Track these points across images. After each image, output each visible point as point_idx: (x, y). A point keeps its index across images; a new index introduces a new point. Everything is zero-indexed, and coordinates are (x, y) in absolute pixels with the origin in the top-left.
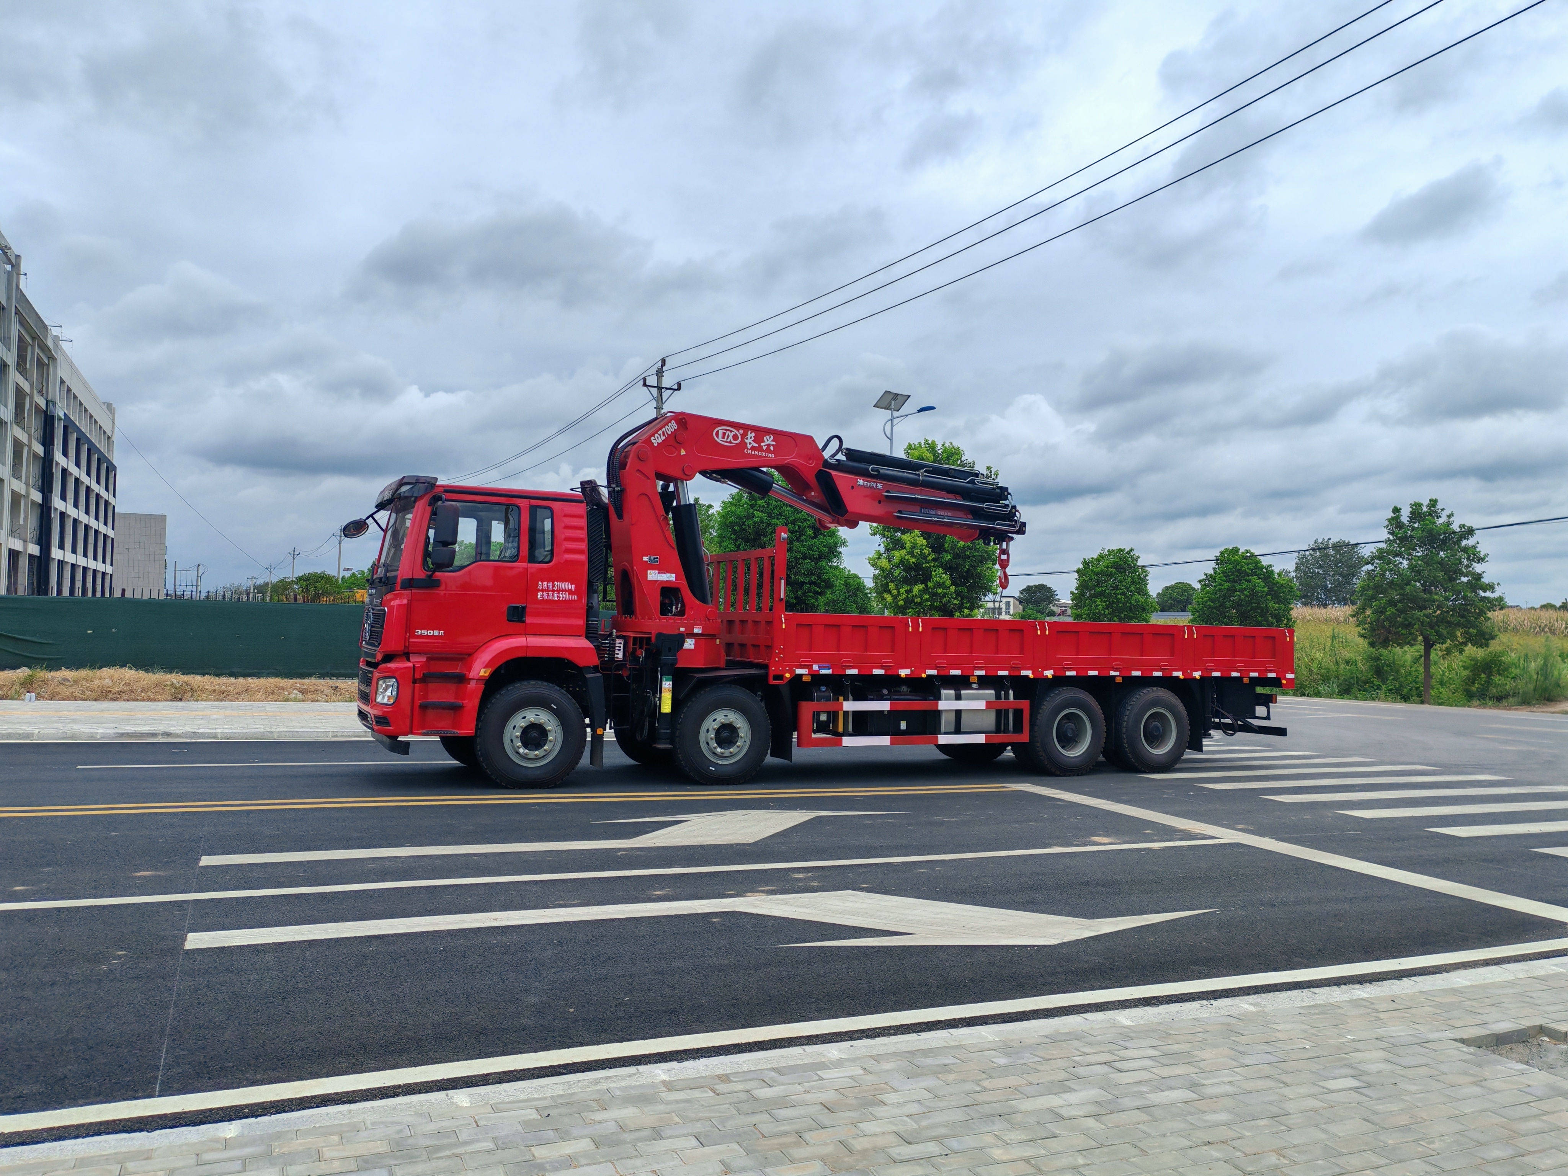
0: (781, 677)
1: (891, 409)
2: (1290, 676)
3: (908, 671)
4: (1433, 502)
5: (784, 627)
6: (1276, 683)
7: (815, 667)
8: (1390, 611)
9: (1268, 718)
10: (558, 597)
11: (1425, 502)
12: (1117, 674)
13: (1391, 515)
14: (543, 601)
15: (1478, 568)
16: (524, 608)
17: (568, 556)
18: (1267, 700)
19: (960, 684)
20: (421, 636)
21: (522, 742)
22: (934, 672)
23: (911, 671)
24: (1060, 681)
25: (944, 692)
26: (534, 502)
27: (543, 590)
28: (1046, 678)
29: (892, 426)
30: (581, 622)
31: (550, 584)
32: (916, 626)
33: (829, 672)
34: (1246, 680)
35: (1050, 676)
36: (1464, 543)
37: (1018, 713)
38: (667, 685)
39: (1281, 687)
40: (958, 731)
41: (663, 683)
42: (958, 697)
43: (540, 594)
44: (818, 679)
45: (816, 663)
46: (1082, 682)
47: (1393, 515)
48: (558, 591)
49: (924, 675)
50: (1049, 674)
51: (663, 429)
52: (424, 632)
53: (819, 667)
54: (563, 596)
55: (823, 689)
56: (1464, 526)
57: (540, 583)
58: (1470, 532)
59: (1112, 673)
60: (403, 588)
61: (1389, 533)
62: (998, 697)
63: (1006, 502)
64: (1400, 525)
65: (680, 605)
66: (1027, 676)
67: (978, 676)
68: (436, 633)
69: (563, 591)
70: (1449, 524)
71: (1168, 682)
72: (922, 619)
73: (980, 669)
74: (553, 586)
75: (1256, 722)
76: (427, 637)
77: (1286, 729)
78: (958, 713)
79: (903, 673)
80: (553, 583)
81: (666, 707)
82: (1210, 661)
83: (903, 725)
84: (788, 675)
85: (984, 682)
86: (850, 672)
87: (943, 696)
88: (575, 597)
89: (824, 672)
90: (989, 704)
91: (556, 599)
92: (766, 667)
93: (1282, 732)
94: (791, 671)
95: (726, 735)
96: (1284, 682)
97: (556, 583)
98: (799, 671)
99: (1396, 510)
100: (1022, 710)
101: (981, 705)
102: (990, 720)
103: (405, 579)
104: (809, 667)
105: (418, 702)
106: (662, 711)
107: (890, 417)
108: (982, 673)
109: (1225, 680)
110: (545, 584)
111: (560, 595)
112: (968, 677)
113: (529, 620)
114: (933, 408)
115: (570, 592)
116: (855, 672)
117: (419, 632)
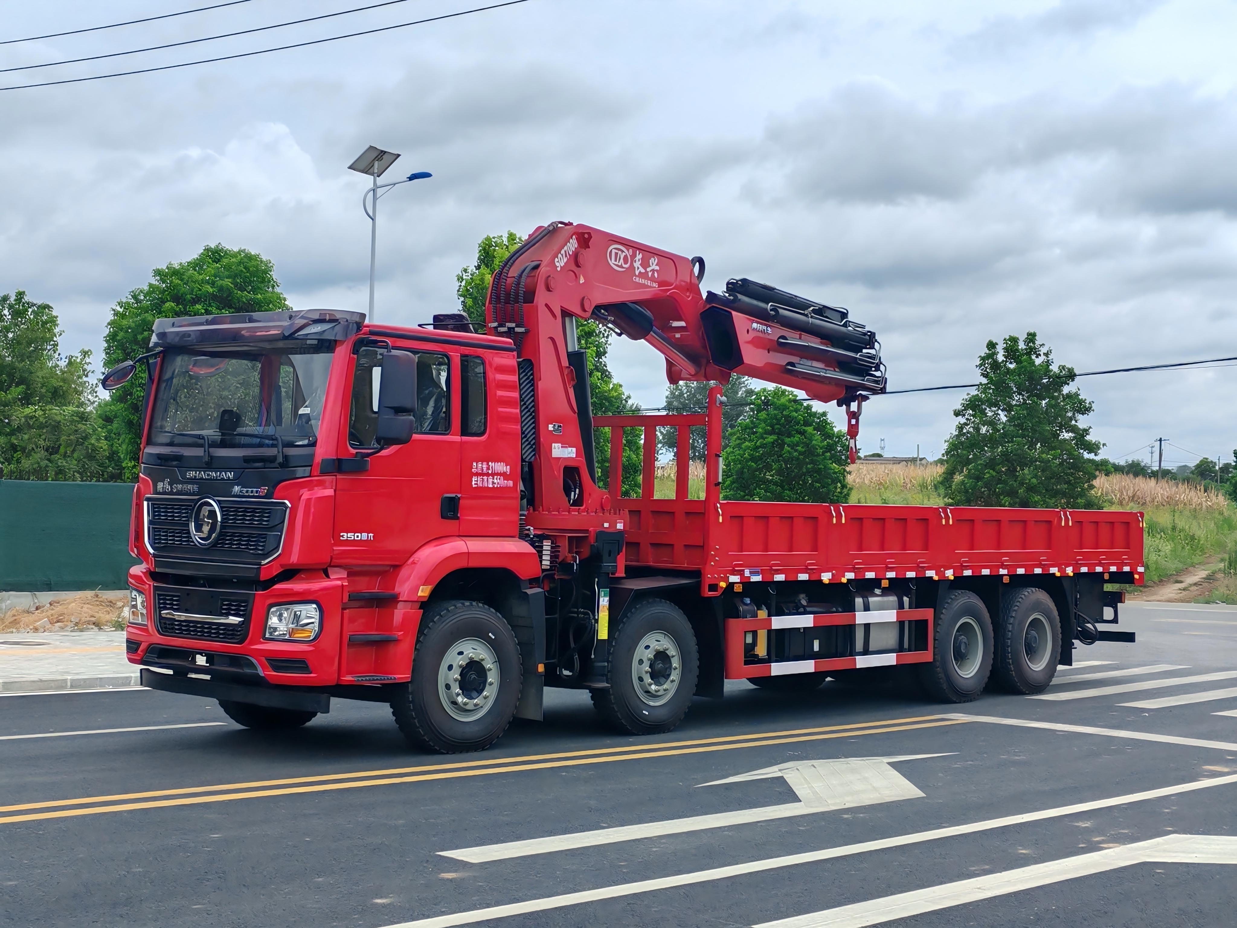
0: (716, 587)
1: (372, 174)
2: (1141, 569)
3: (830, 576)
4: (1031, 337)
5: (721, 520)
6: (1127, 578)
7: (747, 573)
8: (988, 474)
9: (1115, 621)
10: (493, 483)
11: (1022, 337)
12: (1005, 572)
13: (984, 351)
14: (478, 488)
15: (1082, 421)
16: (459, 498)
17: (501, 426)
18: (1115, 600)
19: (872, 590)
20: (348, 542)
21: (461, 689)
22: (852, 576)
23: (833, 575)
24: (960, 582)
25: (858, 601)
26: (464, 350)
27: (477, 474)
28: (948, 579)
29: (375, 198)
30: (515, 517)
31: (484, 466)
32: (839, 515)
33: (759, 578)
34: (1106, 577)
35: (951, 577)
36: (1066, 390)
38: (603, 602)
39: (1133, 583)
40: (867, 650)
41: (601, 599)
42: (868, 607)
43: (474, 480)
44: (747, 588)
45: (748, 567)
46: (976, 583)
47: (988, 352)
48: (493, 475)
49: (843, 580)
50: (949, 574)
51: (565, 248)
52: (351, 536)
53: (751, 573)
54: (498, 482)
55: (751, 601)
56: (1064, 367)
57: (475, 464)
58: (1071, 375)
59: (1001, 572)
60: (323, 473)
61: (983, 375)
62: (901, 605)
63: (872, 351)
64: (996, 366)
65: (577, 490)
66: (932, 578)
67: (889, 579)
68: (364, 536)
69: (498, 474)
70: (1048, 363)
71: (1046, 581)
72: (843, 507)
73: (891, 569)
74: (488, 469)
75: (1102, 627)
76: (354, 542)
77: (1134, 633)
78: (868, 627)
79: (826, 577)
80: (488, 464)
81: (603, 633)
82: (1080, 554)
83: (817, 646)
84: (722, 584)
85: (892, 587)
86: (777, 578)
87: (856, 607)
88: (510, 483)
89: (754, 578)
90: (893, 615)
91: (491, 486)
92: (697, 574)
93: (1129, 637)
94: (726, 579)
95: (660, 666)
96: (1136, 576)
97: (490, 463)
98: (732, 579)
99: (991, 345)
100: (926, 621)
101: (887, 616)
103: (327, 460)
104: (741, 573)
105: (348, 637)
106: (599, 638)
107: (371, 185)
108: (893, 575)
109: (1089, 576)
110: (480, 465)
111: (495, 481)
112: (880, 580)
113: (463, 516)
114: (427, 175)
115: (503, 475)
116: (782, 577)
117: (345, 536)
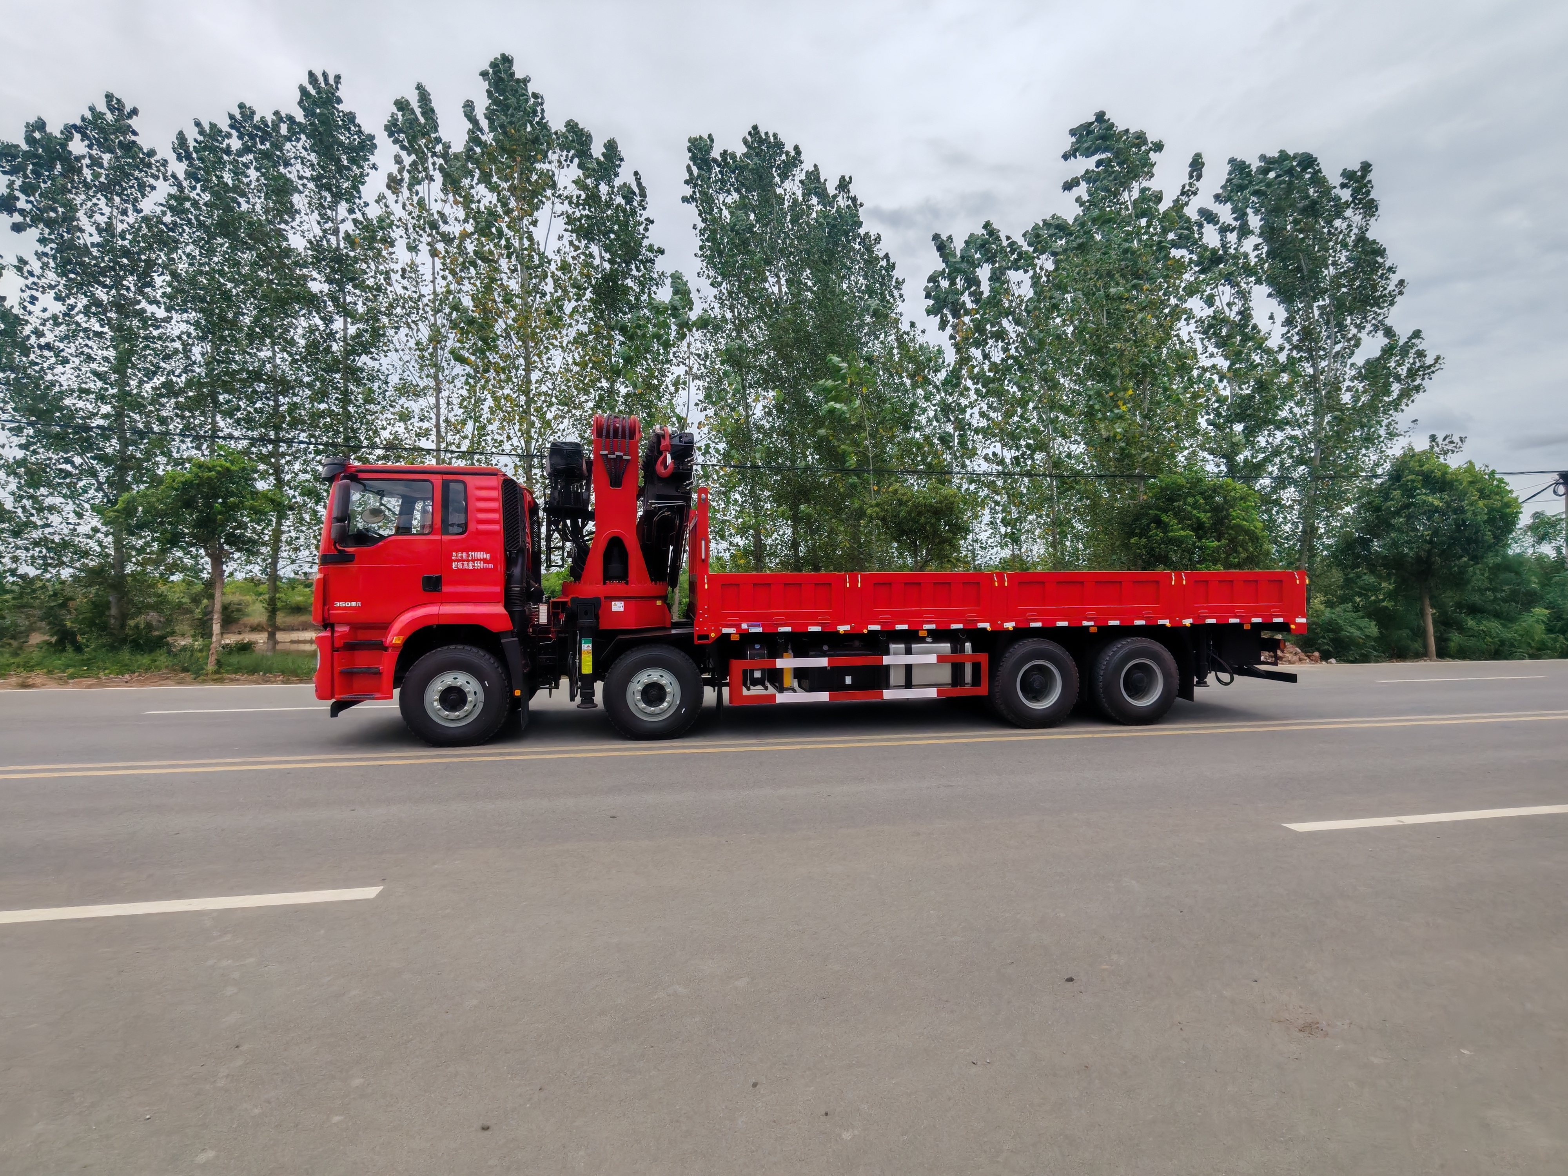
0: (707, 637)
2: (1300, 620)
3: (847, 628)
5: (706, 588)
6: (1284, 627)
7: (744, 626)
9: (1275, 664)
10: (473, 566)
12: (1092, 623)
14: (458, 570)
16: (440, 577)
17: (482, 527)
18: (1273, 646)
19: (910, 638)
20: (340, 608)
21: (441, 704)
22: (877, 627)
23: (851, 627)
25: (892, 646)
26: (446, 477)
27: (457, 561)
28: (1007, 630)
30: (498, 589)
31: (464, 555)
32: (854, 581)
33: (760, 630)
34: (1247, 627)
35: (1011, 629)
37: (976, 667)
38: (587, 647)
39: (1291, 631)
40: (909, 685)
41: (582, 645)
42: (908, 652)
43: (454, 565)
44: (747, 638)
45: (743, 622)
46: (1049, 633)
48: (473, 560)
49: (865, 631)
50: (1010, 625)
52: (343, 604)
53: (747, 625)
54: (479, 565)
55: (757, 646)
57: (454, 554)
59: (1085, 623)
62: (954, 650)
66: (985, 629)
67: (928, 630)
68: (354, 604)
69: (478, 560)
71: (1152, 631)
72: (860, 574)
73: (930, 622)
74: (468, 556)
75: (1263, 668)
76: (345, 608)
77: (1296, 677)
78: (909, 668)
79: (842, 629)
80: (467, 553)
81: (587, 668)
82: (1204, 608)
83: (848, 680)
84: (713, 635)
85: (938, 636)
86: (782, 629)
87: (891, 651)
88: (491, 566)
89: (753, 630)
90: (941, 659)
91: (472, 568)
92: (690, 627)
93: (1291, 679)
94: (717, 631)
95: (652, 693)
96: (1293, 627)
97: (470, 553)
98: (725, 630)
100: (980, 663)
101: (932, 659)
102: (945, 674)
104: (738, 627)
105: (338, 669)
106: (583, 673)
108: (933, 626)
109: (1222, 629)
110: (460, 554)
111: (476, 565)
112: (917, 632)
113: (446, 589)
115: (485, 561)
116: (788, 629)
117: (338, 604)
